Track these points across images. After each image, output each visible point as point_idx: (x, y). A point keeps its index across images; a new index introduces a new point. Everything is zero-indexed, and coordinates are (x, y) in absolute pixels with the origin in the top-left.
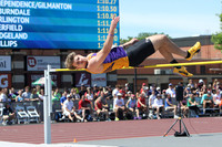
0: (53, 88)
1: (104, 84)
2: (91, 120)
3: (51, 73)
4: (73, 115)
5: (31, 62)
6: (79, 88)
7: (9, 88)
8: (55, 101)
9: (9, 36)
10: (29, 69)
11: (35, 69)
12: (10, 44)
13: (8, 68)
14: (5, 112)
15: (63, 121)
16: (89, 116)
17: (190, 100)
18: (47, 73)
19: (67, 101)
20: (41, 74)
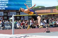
0: (15, 20)
1: (28, 19)
2: (24, 28)
3: (14, 16)
4: (20, 27)
5: (9, 13)
6: (21, 20)
7: (3, 20)
8: (15, 24)
9: (3, 7)
10: (8, 15)
11: (10, 15)
12: (3, 9)
13: (3, 15)
14: (2, 26)
15: (17, 29)
16: (24, 27)
17: (50, 23)
18: (13, 16)
19: (18, 23)
20: (11, 16)
